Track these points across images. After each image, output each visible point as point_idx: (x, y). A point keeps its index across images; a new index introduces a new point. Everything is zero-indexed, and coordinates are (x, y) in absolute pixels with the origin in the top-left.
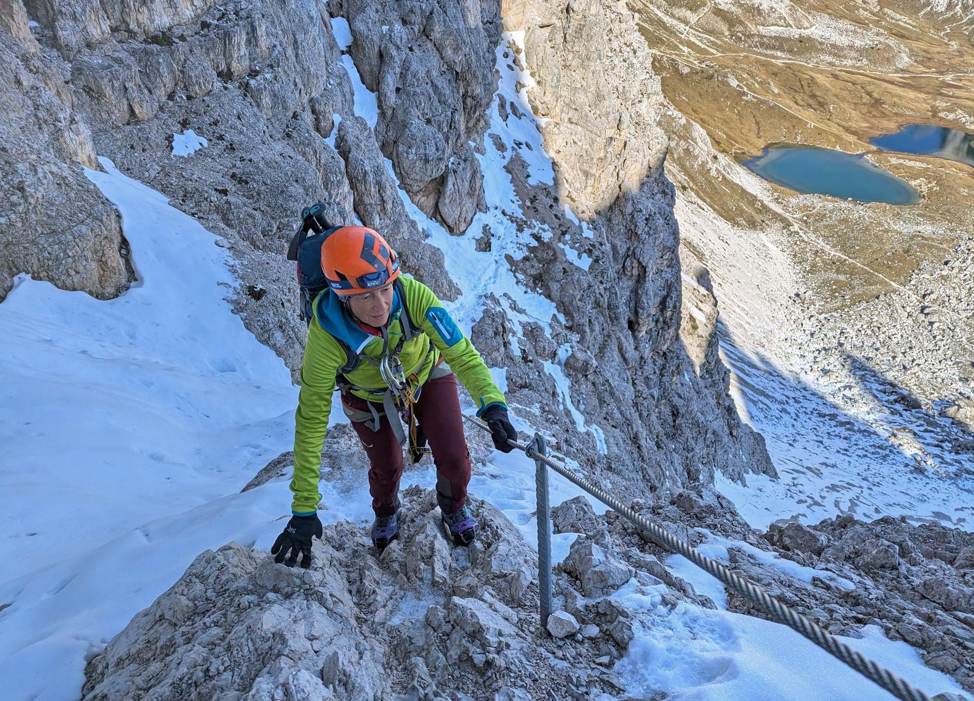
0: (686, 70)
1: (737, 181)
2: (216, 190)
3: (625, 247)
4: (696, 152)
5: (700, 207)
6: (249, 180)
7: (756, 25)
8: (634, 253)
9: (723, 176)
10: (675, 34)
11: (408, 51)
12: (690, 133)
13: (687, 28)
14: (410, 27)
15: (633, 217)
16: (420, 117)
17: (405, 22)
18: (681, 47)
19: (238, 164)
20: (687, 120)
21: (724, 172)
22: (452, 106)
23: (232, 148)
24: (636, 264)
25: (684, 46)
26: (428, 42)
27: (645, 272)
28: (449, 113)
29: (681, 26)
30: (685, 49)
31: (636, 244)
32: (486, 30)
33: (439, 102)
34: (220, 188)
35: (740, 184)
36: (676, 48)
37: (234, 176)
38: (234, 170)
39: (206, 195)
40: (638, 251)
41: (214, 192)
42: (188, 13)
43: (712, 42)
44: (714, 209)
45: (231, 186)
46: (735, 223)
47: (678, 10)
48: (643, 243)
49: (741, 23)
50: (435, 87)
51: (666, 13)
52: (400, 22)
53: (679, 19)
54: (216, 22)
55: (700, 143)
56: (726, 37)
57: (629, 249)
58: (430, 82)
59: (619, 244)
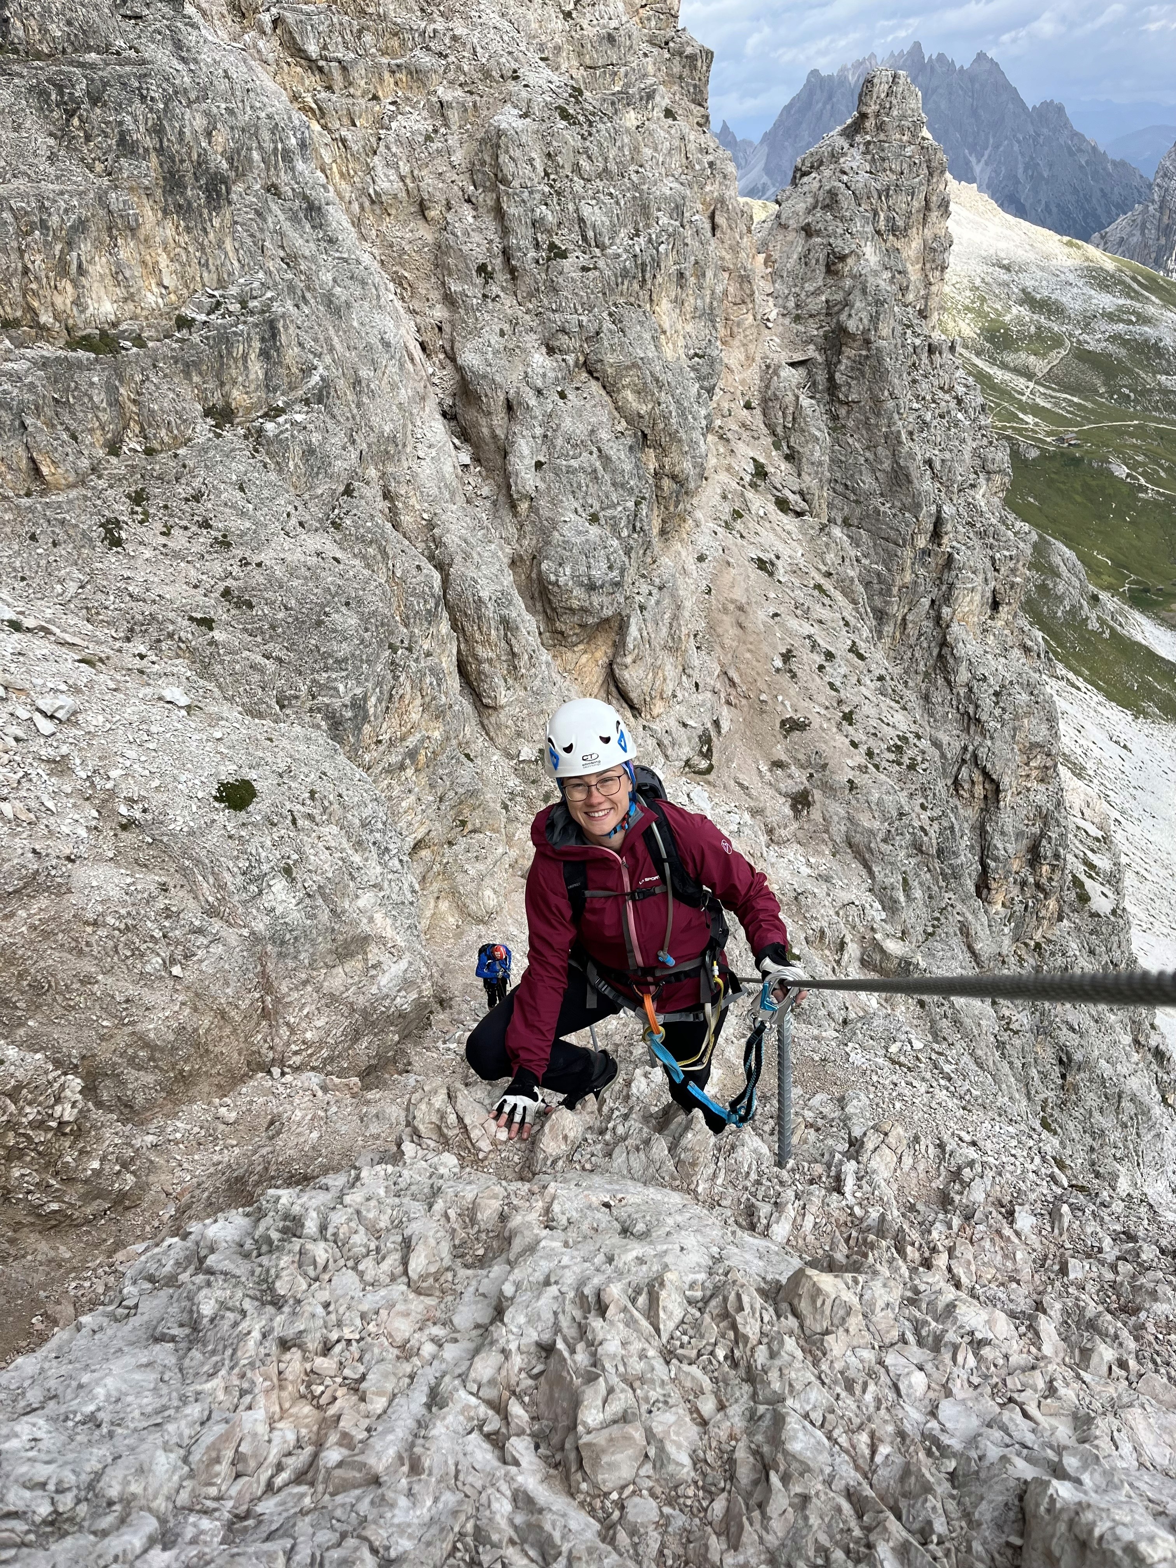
0: (1034, 453)
1: (1139, 638)
2: (191, 619)
3: (957, 745)
4: (1061, 588)
5: (1073, 685)
6: (254, 601)
7: (1154, 374)
8: (975, 756)
9: (1112, 629)
10: (1010, 395)
11: (556, 397)
12: (1047, 557)
13: (1031, 385)
14: (559, 357)
15: (971, 690)
16: (580, 510)
17: (551, 351)
18: (1021, 415)
19: (236, 570)
20: (1040, 536)
21: (1111, 623)
22: (636, 491)
23: (224, 543)
24: (977, 777)
25: (1026, 413)
26: (593, 383)
27: (997, 791)
28: (631, 504)
29: (1021, 382)
30: (1029, 419)
31: (978, 739)
32: (693, 368)
33: (614, 484)
34: (199, 616)
35: (1144, 642)
36: (1014, 417)
37: (226, 593)
38: (230, 582)
39: (171, 628)
40: (982, 753)
41: (186, 623)
42: (151, 298)
43: (1076, 404)
44: (1099, 688)
45: (221, 614)
46: (1139, 713)
47: (1013, 356)
48: (992, 738)
49: (1129, 372)
50: (605, 459)
51: (993, 362)
52: (544, 350)
53: (1017, 371)
54: (202, 317)
55: (1065, 573)
56: (1101, 396)
57: (965, 749)
58: (595, 450)
59: (945, 739)
